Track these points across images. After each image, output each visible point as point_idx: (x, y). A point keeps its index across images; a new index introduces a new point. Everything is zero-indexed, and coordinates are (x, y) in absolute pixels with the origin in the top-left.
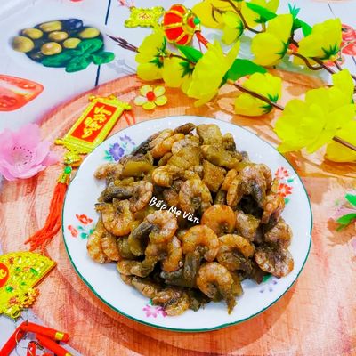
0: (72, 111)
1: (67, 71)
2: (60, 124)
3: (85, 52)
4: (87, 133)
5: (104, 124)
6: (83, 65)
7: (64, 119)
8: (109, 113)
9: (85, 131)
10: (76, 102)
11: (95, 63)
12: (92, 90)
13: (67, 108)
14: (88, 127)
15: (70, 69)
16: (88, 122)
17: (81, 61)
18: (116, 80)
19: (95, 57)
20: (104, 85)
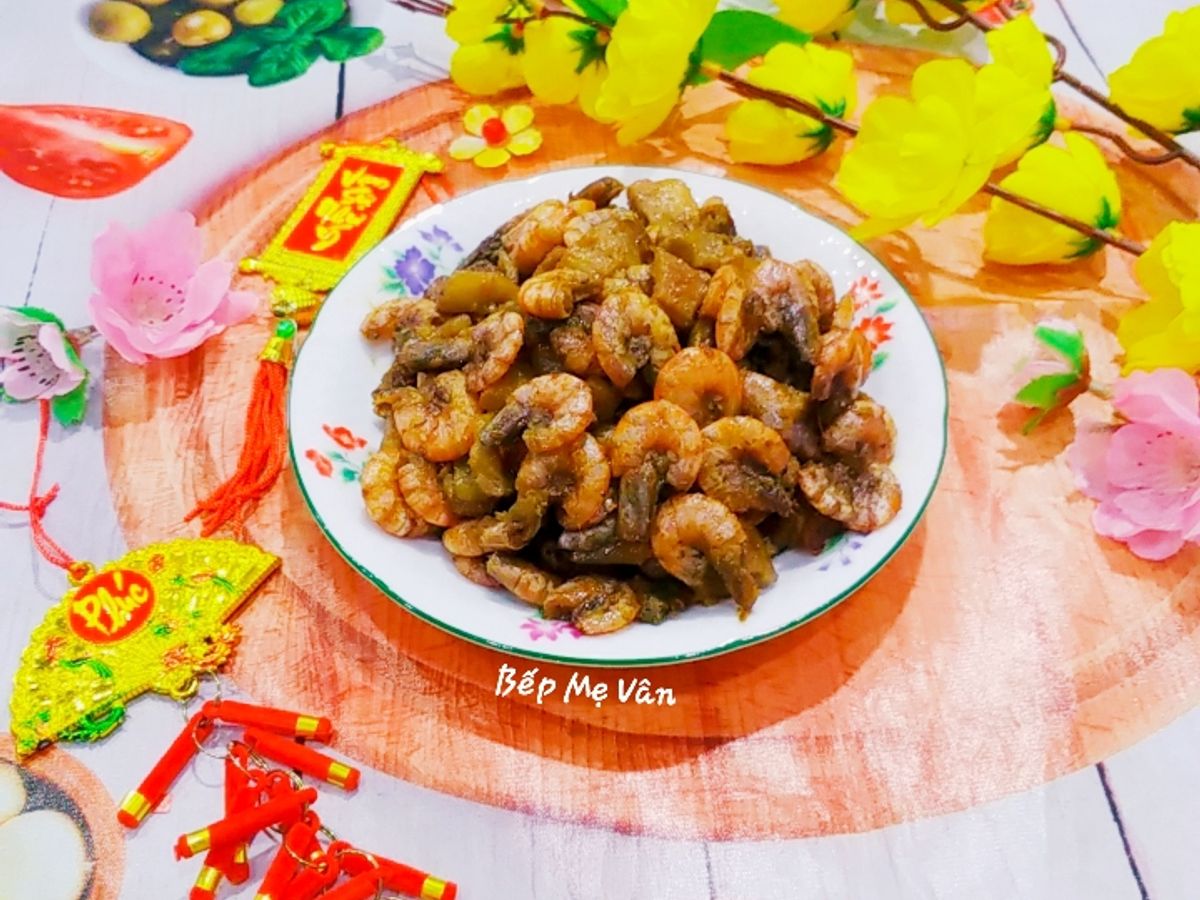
0: (278, 188)
1: (252, 83)
2: (248, 220)
3: (300, 31)
4: (326, 237)
5: (370, 211)
6: (297, 65)
7: (258, 208)
8: (382, 183)
9: (321, 231)
10: (288, 162)
11: (330, 58)
12: (329, 131)
13: (263, 178)
14: (328, 224)
15: (258, 78)
16: (328, 209)
17: (291, 57)
18: (393, 100)
19: (326, 42)
20: (362, 113)
